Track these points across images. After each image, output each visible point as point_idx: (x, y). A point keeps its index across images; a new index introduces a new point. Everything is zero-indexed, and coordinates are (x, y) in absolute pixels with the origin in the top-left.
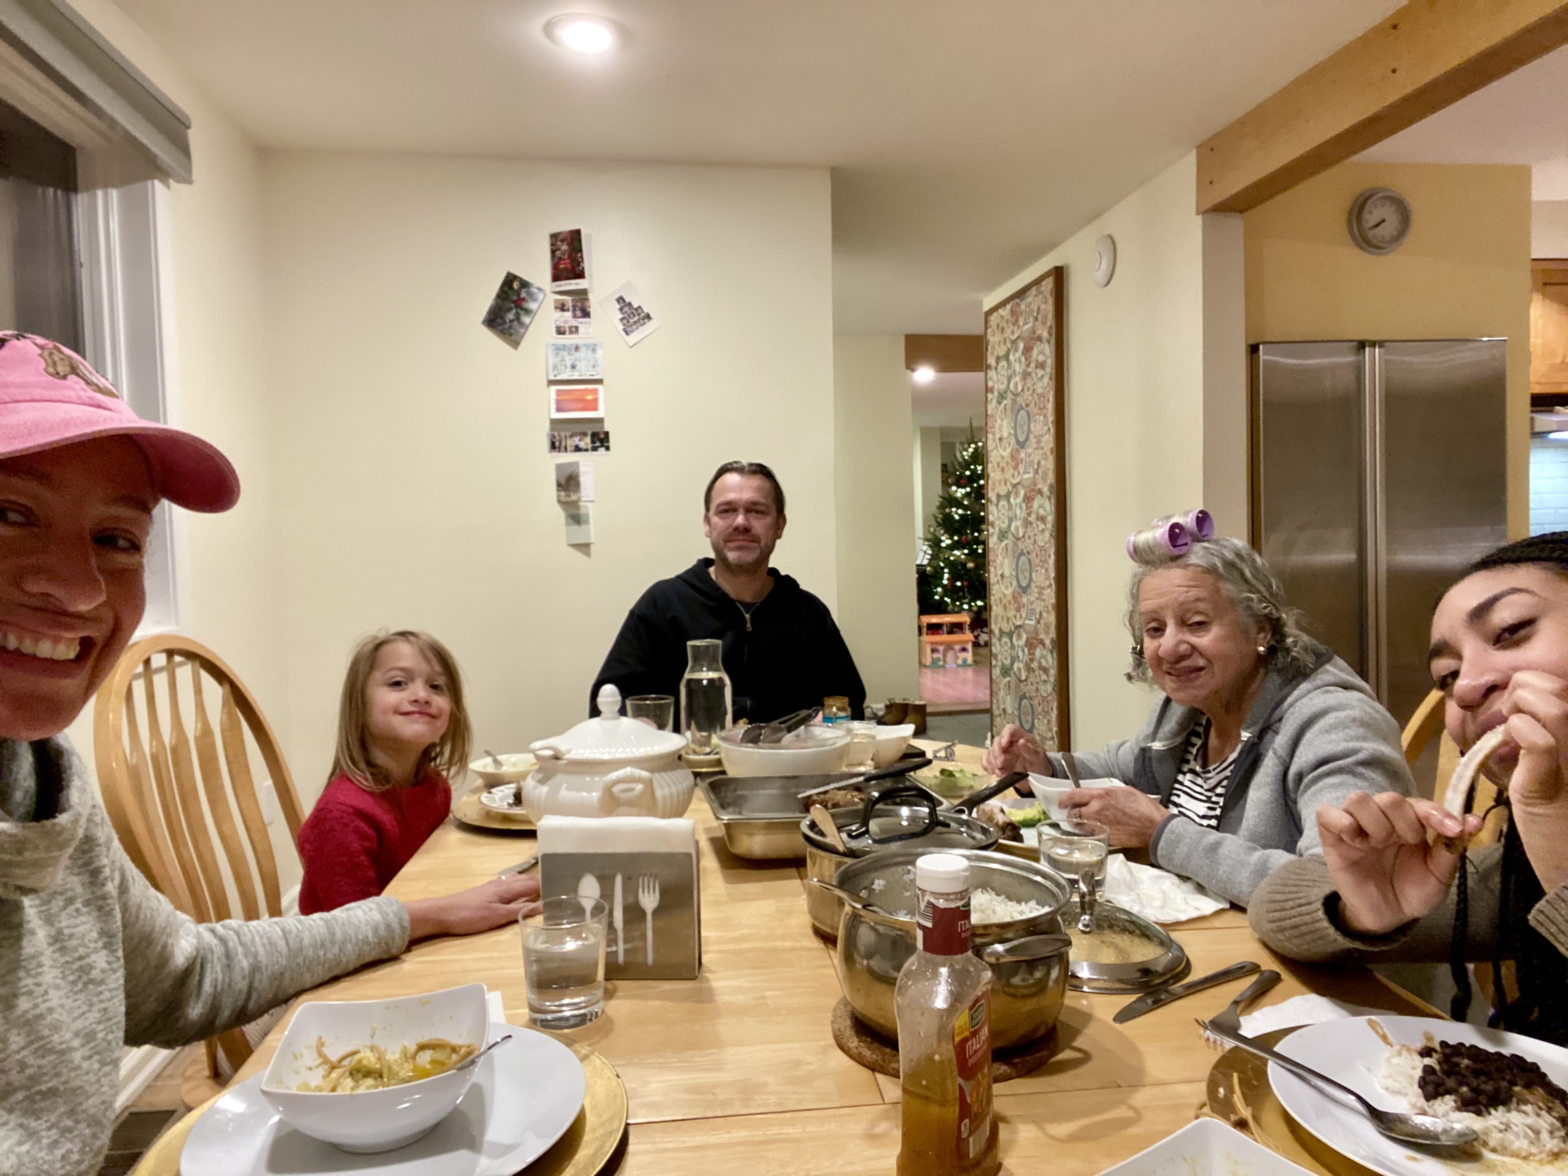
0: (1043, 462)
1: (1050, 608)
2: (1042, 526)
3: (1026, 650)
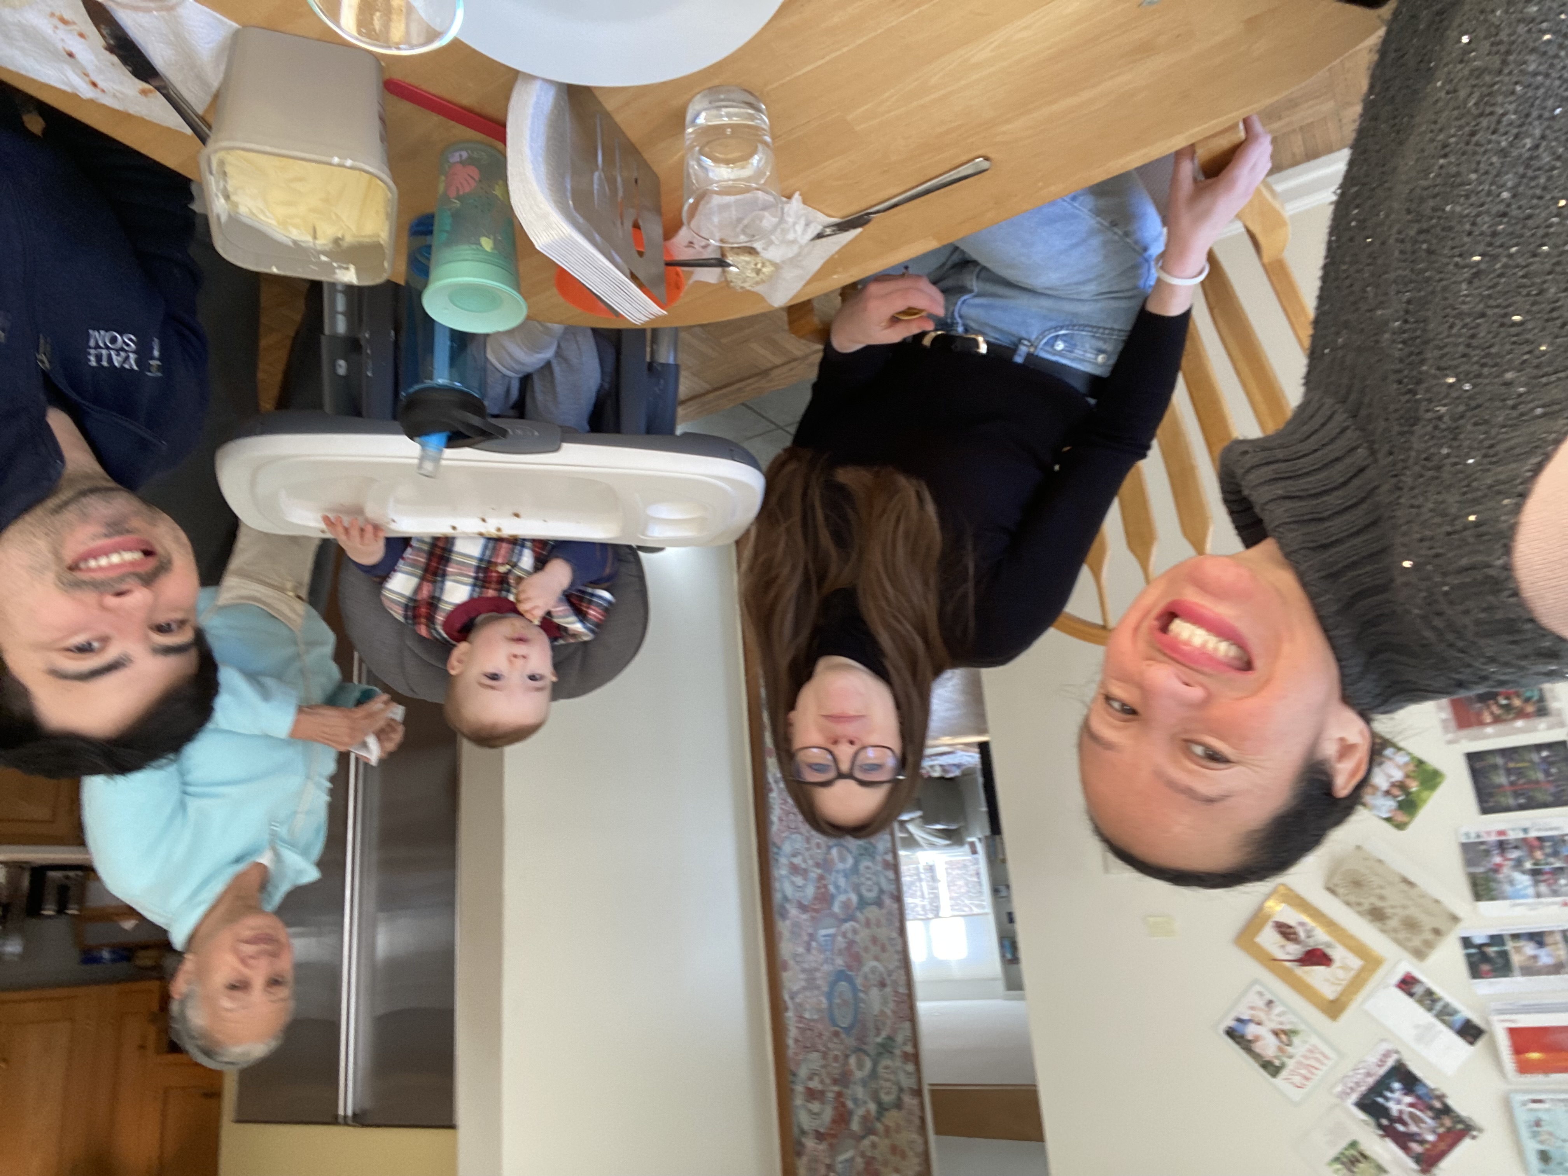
1: (793, 963)
3: (832, 889)
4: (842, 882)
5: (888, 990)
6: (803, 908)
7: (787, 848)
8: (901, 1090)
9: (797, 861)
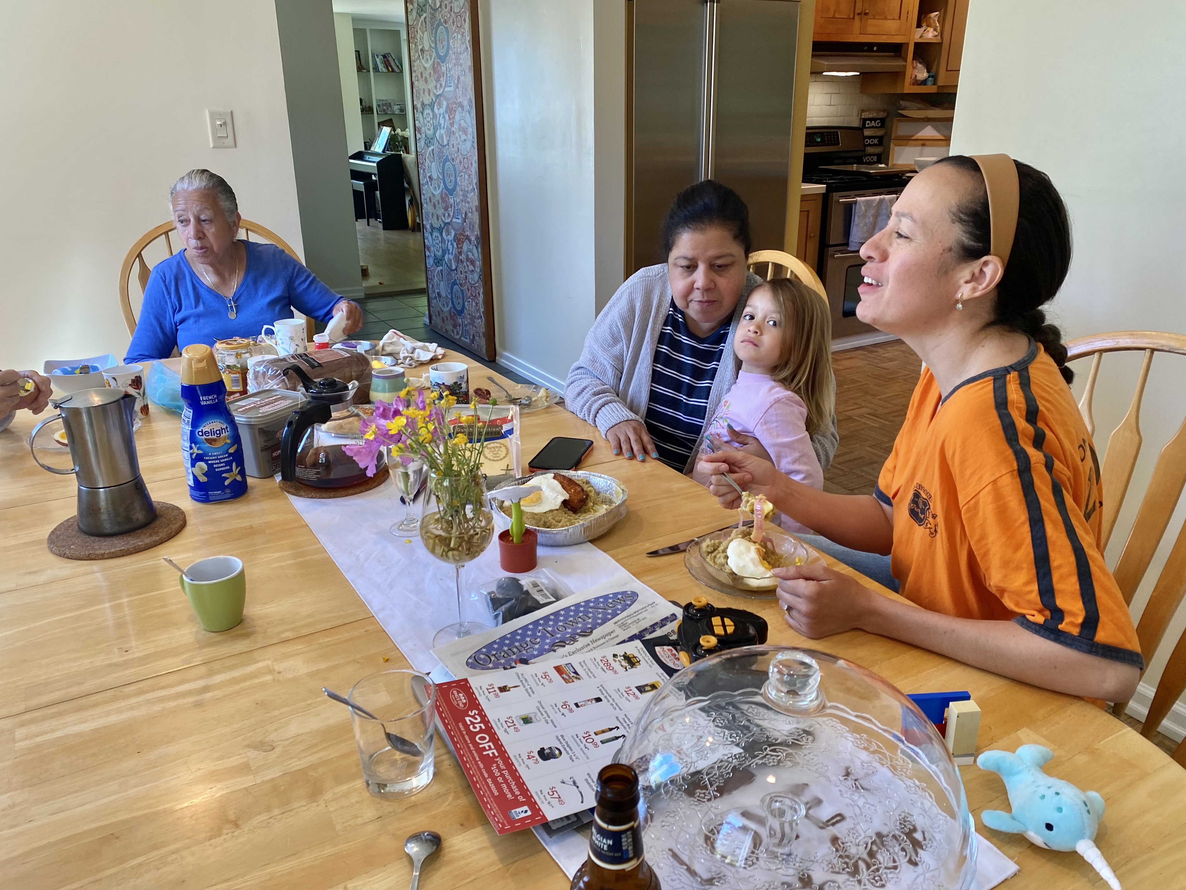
0: (462, 78)
1: (474, 209)
2: (464, 137)
3: (455, 244)
4: (450, 247)
5: (428, 175)
6: (468, 238)
7: (476, 276)
8: (422, 114)
9: (471, 268)
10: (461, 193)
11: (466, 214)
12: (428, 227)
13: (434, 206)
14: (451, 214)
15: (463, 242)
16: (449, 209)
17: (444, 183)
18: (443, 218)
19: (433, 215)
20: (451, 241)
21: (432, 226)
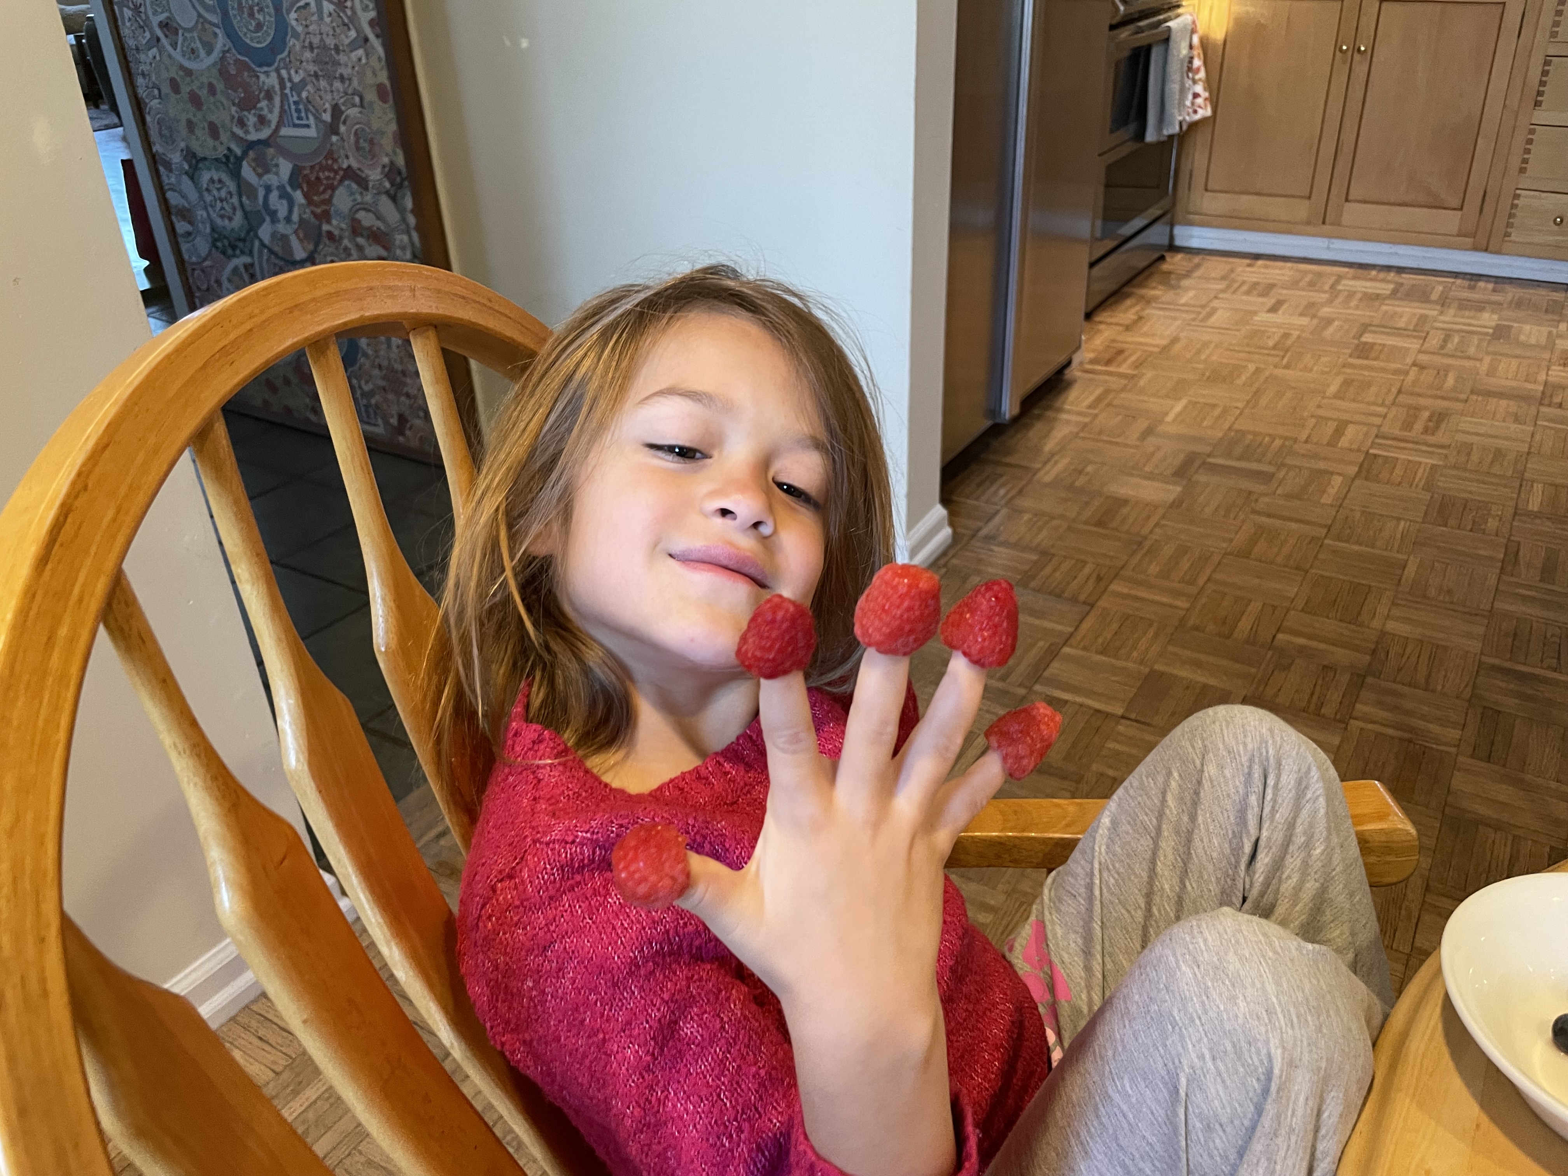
1: (370, 95)
3: (298, 195)
4: (278, 204)
5: (156, 20)
6: (355, 177)
9: (375, 251)
10: (308, 55)
11: (336, 111)
12: (176, 158)
13: (195, 100)
14: (274, 118)
15: (333, 188)
16: (263, 104)
17: (232, 35)
18: (239, 132)
19: (191, 126)
20: (281, 188)
21: (190, 155)
